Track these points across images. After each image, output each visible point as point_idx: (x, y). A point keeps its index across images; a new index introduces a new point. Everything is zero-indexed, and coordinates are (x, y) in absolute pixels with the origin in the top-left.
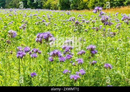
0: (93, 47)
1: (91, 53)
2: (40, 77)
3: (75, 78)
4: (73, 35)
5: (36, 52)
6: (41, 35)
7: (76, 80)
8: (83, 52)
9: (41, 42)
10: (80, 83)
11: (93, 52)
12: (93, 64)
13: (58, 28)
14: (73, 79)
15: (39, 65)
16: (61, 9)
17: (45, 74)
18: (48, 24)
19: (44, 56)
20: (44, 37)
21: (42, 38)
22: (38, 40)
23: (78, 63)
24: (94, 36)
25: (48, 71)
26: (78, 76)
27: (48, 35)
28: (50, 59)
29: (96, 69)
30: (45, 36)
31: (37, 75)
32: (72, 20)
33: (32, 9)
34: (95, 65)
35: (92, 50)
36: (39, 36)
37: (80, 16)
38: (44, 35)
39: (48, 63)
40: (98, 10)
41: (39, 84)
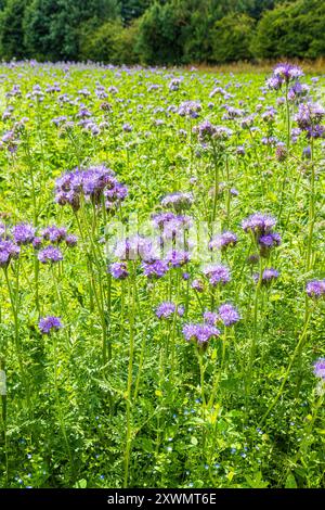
0: (267, 223)
1: (259, 242)
2: (73, 331)
3: (203, 338)
4: (194, 171)
5: (59, 241)
6: (76, 181)
7: (205, 345)
8: (230, 240)
9: (75, 206)
10: (219, 353)
11: (267, 241)
12: (265, 283)
13: (138, 140)
14: (197, 339)
15: (70, 285)
16: (151, 63)
17: (92, 321)
18: (102, 128)
19: (88, 255)
20: (86, 188)
21: (78, 190)
22: (64, 197)
23: (212, 281)
24: (270, 176)
25: (102, 312)
26: (215, 330)
27: (102, 178)
28: (116, 272)
29: (277, 298)
30: (90, 185)
31: (63, 323)
32: (191, 112)
33: (42, 61)
34: (274, 284)
35: (262, 232)
36: (68, 182)
37: (219, 92)
38: (87, 181)
39: (100, 279)
40: (287, 76)
41: (72, 357)
